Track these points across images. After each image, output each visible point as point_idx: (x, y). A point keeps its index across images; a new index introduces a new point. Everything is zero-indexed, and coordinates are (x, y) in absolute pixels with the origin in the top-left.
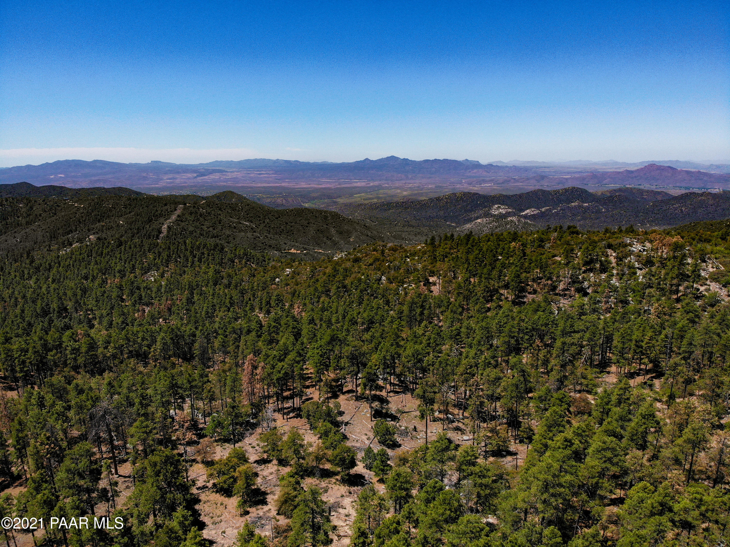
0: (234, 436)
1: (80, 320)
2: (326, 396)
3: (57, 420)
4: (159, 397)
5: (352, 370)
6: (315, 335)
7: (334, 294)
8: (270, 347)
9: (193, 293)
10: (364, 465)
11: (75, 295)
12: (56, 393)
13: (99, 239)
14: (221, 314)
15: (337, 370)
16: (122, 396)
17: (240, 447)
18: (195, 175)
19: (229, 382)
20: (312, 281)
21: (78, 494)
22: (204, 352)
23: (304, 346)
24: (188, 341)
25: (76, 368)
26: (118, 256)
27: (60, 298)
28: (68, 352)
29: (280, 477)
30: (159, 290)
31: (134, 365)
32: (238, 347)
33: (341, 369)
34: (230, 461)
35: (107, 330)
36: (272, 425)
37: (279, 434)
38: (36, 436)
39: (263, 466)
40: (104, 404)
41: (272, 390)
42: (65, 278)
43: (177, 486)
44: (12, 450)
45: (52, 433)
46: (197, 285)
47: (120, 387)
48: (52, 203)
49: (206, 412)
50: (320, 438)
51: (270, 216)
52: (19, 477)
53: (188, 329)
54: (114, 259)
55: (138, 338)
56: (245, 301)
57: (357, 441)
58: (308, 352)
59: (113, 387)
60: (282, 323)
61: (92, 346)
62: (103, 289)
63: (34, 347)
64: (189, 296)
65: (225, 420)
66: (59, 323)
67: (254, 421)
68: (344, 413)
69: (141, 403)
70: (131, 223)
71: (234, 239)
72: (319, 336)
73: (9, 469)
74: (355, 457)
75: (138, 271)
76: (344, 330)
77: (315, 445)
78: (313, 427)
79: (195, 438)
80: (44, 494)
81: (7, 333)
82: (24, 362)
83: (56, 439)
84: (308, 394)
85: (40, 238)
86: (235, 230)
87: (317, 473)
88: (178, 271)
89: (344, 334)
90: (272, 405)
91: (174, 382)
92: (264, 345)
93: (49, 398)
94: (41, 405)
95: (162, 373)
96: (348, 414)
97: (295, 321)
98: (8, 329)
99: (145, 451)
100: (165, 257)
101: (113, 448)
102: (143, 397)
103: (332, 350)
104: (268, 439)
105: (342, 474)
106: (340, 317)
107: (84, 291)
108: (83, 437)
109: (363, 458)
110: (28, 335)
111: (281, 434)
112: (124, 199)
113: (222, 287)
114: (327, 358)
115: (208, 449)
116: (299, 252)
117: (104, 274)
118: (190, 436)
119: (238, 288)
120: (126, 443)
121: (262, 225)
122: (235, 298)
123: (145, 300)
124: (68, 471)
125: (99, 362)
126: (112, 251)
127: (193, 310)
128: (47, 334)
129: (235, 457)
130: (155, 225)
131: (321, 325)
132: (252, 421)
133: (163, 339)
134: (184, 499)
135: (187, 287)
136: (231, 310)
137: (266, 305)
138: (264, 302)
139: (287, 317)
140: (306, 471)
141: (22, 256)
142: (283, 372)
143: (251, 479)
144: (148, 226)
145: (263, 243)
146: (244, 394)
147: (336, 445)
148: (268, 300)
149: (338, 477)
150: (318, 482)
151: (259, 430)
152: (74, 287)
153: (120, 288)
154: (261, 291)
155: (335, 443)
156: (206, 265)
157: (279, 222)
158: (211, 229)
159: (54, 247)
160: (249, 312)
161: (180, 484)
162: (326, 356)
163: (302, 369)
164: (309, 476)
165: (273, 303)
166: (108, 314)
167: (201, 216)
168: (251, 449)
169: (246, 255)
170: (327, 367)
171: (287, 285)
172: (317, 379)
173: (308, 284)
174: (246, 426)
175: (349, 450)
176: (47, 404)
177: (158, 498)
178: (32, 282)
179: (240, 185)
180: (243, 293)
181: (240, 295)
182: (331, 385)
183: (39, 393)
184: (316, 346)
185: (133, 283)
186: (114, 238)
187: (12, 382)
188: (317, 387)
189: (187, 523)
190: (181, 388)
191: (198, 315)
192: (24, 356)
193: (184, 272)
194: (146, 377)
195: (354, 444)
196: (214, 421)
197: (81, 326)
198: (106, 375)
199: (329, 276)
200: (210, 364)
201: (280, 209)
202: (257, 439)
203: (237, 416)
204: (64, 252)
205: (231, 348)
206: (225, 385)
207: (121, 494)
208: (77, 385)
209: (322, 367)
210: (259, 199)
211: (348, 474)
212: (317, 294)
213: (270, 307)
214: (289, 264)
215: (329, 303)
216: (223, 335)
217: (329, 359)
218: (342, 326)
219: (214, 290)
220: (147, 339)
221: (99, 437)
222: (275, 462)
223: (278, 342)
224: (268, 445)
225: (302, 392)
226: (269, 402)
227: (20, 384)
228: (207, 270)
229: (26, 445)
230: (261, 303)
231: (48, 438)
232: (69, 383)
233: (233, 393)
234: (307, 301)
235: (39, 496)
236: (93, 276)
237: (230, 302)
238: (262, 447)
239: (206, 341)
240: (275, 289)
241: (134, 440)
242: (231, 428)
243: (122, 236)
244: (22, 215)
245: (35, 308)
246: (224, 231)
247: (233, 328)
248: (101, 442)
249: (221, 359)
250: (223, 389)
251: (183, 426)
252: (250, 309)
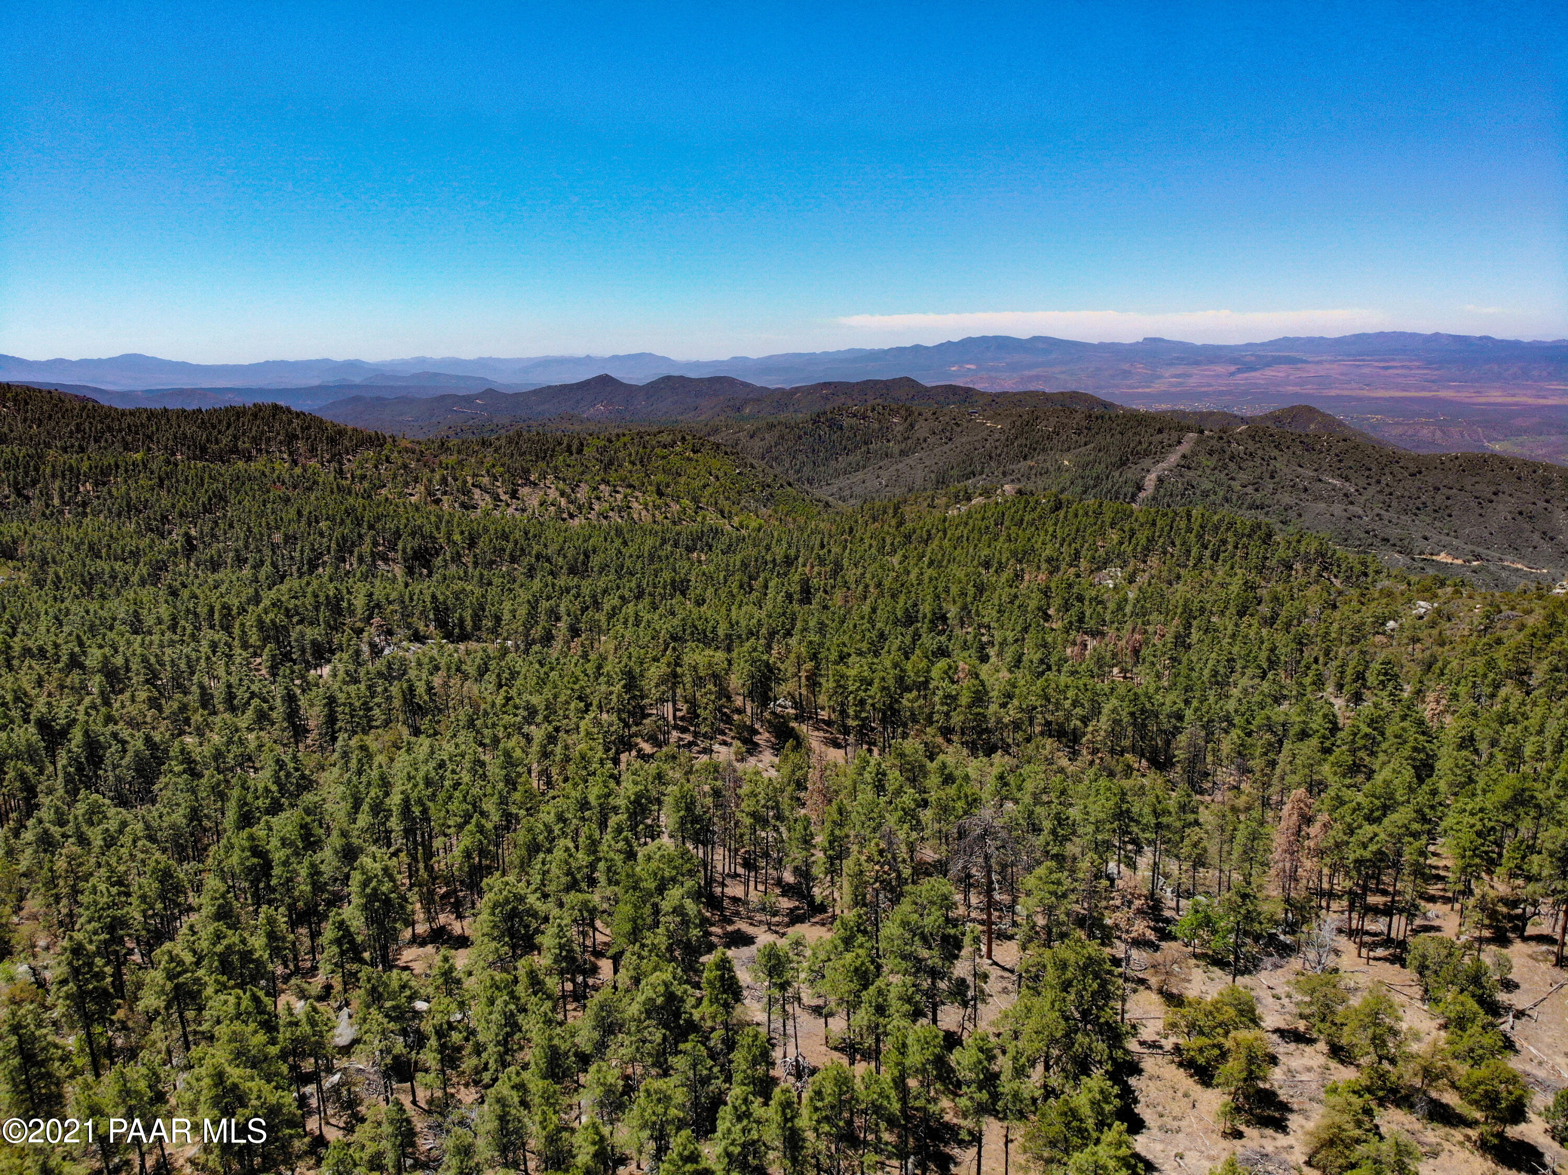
0: (1237, 958)
1: (965, 642)
2: (1477, 934)
3: (901, 821)
4: (1090, 829)
5: (1560, 887)
6: (1471, 780)
7: (1541, 685)
8: (1348, 781)
9: (1190, 626)
10: (1548, 1126)
11: (963, 594)
12: (908, 770)
13: (1020, 492)
14: (1244, 682)
15: (1516, 876)
16: (1020, 808)
17: (1245, 987)
18: (1233, 368)
19: (1241, 836)
20: (1485, 640)
21: (915, 975)
22: (1196, 758)
23: (1437, 799)
24: (1165, 726)
25: (946, 732)
26: (1051, 529)
27: (938, 597)
28: (936, 699)
29: (1329, 1085)
30: (1120, 608)
31: (1051, 752)
32: (1273, 764)
33: (1529, 879)
34: (1218, 1010)
35: (1011, 672)
36: (1330, 961)
37: (1342, 985)
38: (863, 842)
39: (1292, 1046)
40: (986, 813)
41: (1342, 883)
42: (951, 561)
43: (1101, 1026)
44: (819, 855)
45: (890, 843)
46: (1202, 610)
47: (1020, 789)
48: (947, 419)
49: (1183, 887)
50: (1445, 1027)
51: (1396, 468)
52: (822, 908)
53: (1170, 701)
54: (1042, 533)
55: (1066, 698)
56: (1303, 663)
57: (1540, 1064)
58: (1445, 815)
59: (1006, 784)
60: (1389, 732)
61: (980, 697)
62: (1014, 590)
63: (883, 679)
64: (1181, 629)
65: (1221, 918)
66: (929, 641)
67: (1288, 939)
68: (1517, 986)
69: (1053, 832)
70: (1084, 467)
71: (1300, 515)
72: (1481, 785)
73: (809, 889)
74: (1526, 1101)
75: (1083, 564)
76: (1553, 783)
77: (1428, 1039)
78: (1428, 997)
79: (1151, 935)
80: (858, 956)
81: (844, 645)
82: (862, 702)
83: (894, 858)
84: (1429, 914)
85: (919, 482)
86: (1303, 496)
87: (1421, 1106)
88: (1165, 574)
89: (1552, 792)
90: (1335, 916)
91: (1125, 807)
92: (1335, 774)
93: (894, 778)
94: (880, 788)
95: (1103, 782)
96: (1527, 991)
97: (1423, 733)
98: (845, 639)
99: (1048, 929)
100: (1143, 541)
101: (991, 904)
102: (1060, 820)
103: (1511, 826)
104: (1313, 991)
105: (1484, 1128)
106: (1549, 748)
107: (981, 589)
108: (941, 868)
109: (1547, 1109)
110: (876, 654)
111: (1348, 990)
112: (1078, 416)
113: (1255, 622)
114: (1495, 843)
115: (1175, 967)
116: (1460, 562)
117: (1020, 562)
118: (1141, 927)
119: (1293, 630)
120: (1015, 901)
121: (1372, 490)
122: (1282, 650)
123: (1090, 624)
124: (905, 924)
125: (987, 731)
126: (1041, 517)
127: (1185, 660)
128: (908, 658)
129: (1231, 1004)
130: (1131, 473)
131: (1492, 756)
132: (1282, 937)
133: (1114, 711)
134: (1111, 1057)
135: (1179, 611)
136: (1270, 676)
137: (1355, 681)
138: (1349, 671)
139: (1404, 718)
140: (1394, 1091)
141: (885, 512)
142: (1373, 847)
143: (1259, 1066)
144: (1117, 474)
145: (1367, 532)
146: (1273, 872)
147: (1482, 1058)
148: (1361, 668)
149: (1474, 1134)
150: (1418, 1126)
151: (1295, 963)
152: (964, 580)
153: (1046, 592)
154: (1347, 645)
155: (1481, 1052)
156: (1228, 567)
157: (1417, 483)
158: (1250, 489)
159: (941, 501)
160: (1309, 689)
161: (1107, 1023)
162: (1492, 838)
163: (1422, 853)
164: (1398, 1106)
165: (1371, 679)
166: (1016, 641)
167: (1232, 458)
168: (1271, 1000)
169: (1323, 556)
170: (1491, 864)
171: (1415, 640)
172: (1460, 887)
173: (1470, 646)
174: (1267, 945)
175: (1513, 1079)
176: (890, 788)
177: (1058, 1035)
178: (895, 560)
179: (1333, 393)
180: (1301, 643)
181: (1294, 646)
182: (1496, 912)
183: (879, 764)
184: (1469, 808)
185: (1070, 586)
186: (1048, 492)
187: (840, 732)
188: (1457, 906)
189: (1107, 1108)
190: (1138, 822)
191: (1194, 675)
192: (866, 690)
193: (1179, 577)
194: (1070, 781)
195: (1528, 1068)
196: (1197, 912)
197: (966, 654)
198: (997, 757)
199: (1534, 635)
200: (1207, 785)
201: (1423, 452)
202: (1288, 983)
203: (1249, 917)
204: (956, 512)
205: (1257, 763)
206: (1232, 839)
207: (990, 1000)
208: (944, 766)
209: (1477, 861)
210: (1373, 427)
211: (1500, 1135)
212: (1491, 676)
213: (1364, 686)
214: (1427, 589)
215: (1523, 703)
216: (1244, 729)
217: (1500, 846)
218: (1550, 771)
219: (1236, 625)
220: (1082, 705)
221: (969, 876)
222: (1322, 1046)
223: (1370, 775)
224: (1311, 1003)
225: (1417, 908)
226: (1328, 907)
227: (851, 739)
228: (1228, 580)
229: (842, 854)
230: (1342, 673)
231: (881, 852)
232: (932, 759)
233: (1247, 865)
234: (1462, 690)
235: (849, 956)
236: (1000, 563)
237: (1269, 659)
238: (1297, 1004)
239: (1203, 733)
240: (1384, 646)
241: (1031, 902)
242: (1231, 939)
243: (1062, 491)
244: (895, 437)
245: (894, 608)
246: (1277, 497)
247: (1269, 718)
248: (971, 885)
249: (1231, 780)
250: (1226, 847)
251: (1130, 903)
252: (1314, 683)
